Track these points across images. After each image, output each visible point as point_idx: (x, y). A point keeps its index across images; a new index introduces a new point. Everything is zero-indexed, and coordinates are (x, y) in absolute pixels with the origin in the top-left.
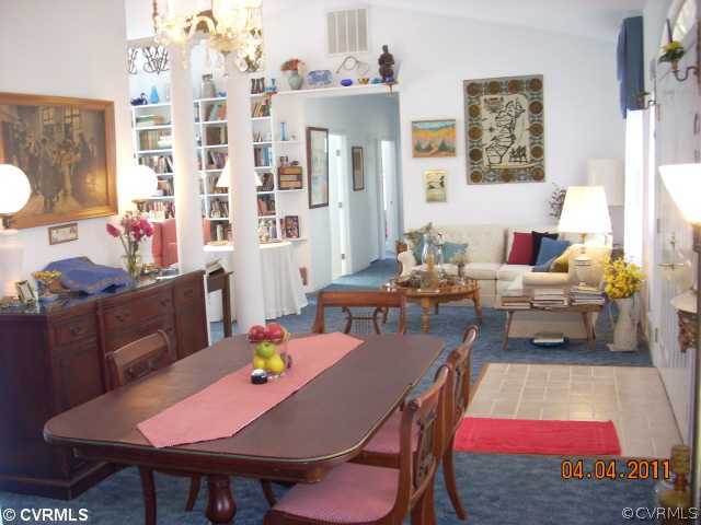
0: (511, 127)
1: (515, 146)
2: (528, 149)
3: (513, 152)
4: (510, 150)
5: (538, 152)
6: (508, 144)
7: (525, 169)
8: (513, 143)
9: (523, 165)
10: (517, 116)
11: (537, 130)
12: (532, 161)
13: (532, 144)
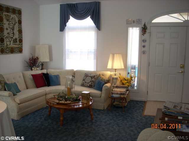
0: (13, 29)
1: (14, 38)
2: (18, 39)
3: (14, 40)
4: (13, 39)
5: (21, 41)
6: (12, 36)
7: (17, 48)
8: (14, 36)
9: (17, 46)
10: (15, 24)
11: (20, 32)
12: (19, 44)
13: (19, 37)
